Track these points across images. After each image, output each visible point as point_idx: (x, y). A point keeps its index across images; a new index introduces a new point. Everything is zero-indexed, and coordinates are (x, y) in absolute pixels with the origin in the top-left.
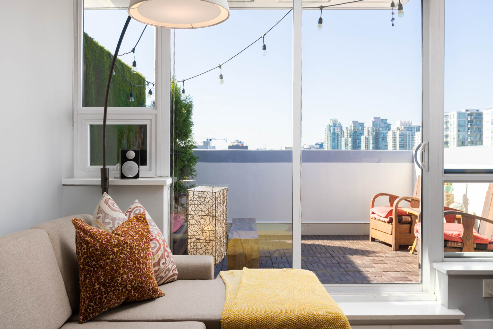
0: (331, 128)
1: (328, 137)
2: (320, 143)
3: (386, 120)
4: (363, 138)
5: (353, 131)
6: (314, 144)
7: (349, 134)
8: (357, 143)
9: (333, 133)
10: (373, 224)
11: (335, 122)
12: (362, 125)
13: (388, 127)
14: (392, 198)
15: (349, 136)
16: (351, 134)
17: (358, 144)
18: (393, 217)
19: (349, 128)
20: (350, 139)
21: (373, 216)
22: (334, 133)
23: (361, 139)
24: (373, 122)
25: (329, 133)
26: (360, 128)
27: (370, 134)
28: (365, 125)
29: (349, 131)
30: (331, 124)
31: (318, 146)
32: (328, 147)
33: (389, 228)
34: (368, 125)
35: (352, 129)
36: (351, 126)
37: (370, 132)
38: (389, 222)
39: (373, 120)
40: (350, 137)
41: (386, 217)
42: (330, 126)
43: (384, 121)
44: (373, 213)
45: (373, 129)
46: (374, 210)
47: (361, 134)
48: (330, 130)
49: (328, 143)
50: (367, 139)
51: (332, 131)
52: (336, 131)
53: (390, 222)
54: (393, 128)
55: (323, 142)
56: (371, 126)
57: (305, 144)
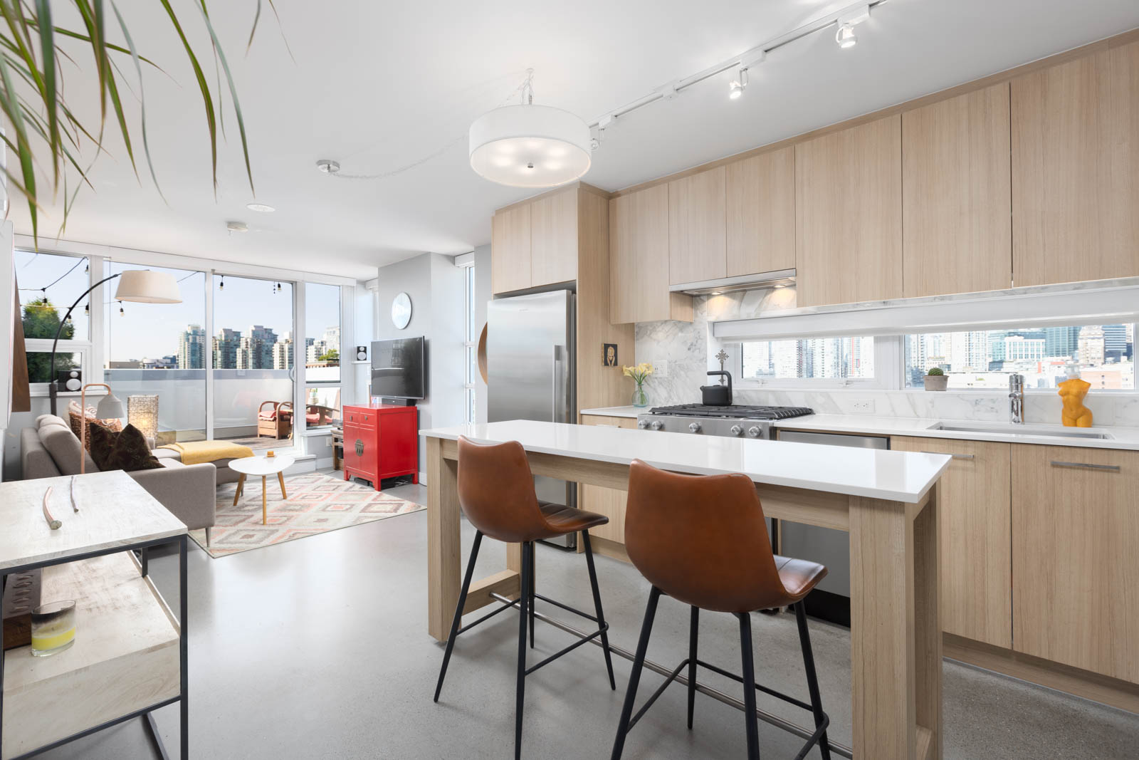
0: (190, 337)
1: (184, 348)
2: (171, 357)
3: (271, 330)
4: (239, 351)
5: (224, 342)
6: (160, 358)
7: (218, 346)
8: (231, 357)
9: (192, 344)
10: (260, 424)
11: (195, 329)
12: (237, 334)
13: (274, 339)
14: (276, 404)
15: (218, 348)
16: (222, 345)
17: (231, 359)
18: (277, 416)
19: (218, 338)
20: (219, 353)
21: (261, 418)
22: (194, 344)
23: (236, 352)
24: (253, 332)
25: (186, 343)
26: (235, 338)
27: (249, 346)
28: (242, 335)
29: (217, 342)
30: (190, 331)
31: (169, 361)
32: (185, 361)
33: (274, 425)
34: (247, 335)
35: (223, 339)
36: (221, 336)
37: (249, 344)
38: (273, 421)
39: (254, 329)
40: (220, 349)
41: (271, 417)
42: (189, 334)
43: (268, 331)
44: (261, 416)
45: (252, 340)
46: (261, 414)
47: (235, 345)
48: (188, 340)
49: (185, 357)
50: (245, 353)
51: (191, 341)
52: (198, 341)
53: (275, 420)
54: (281, 339)
55: (176, 354)
56: (251, 336)
57: (145, 358)
